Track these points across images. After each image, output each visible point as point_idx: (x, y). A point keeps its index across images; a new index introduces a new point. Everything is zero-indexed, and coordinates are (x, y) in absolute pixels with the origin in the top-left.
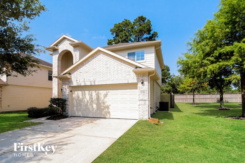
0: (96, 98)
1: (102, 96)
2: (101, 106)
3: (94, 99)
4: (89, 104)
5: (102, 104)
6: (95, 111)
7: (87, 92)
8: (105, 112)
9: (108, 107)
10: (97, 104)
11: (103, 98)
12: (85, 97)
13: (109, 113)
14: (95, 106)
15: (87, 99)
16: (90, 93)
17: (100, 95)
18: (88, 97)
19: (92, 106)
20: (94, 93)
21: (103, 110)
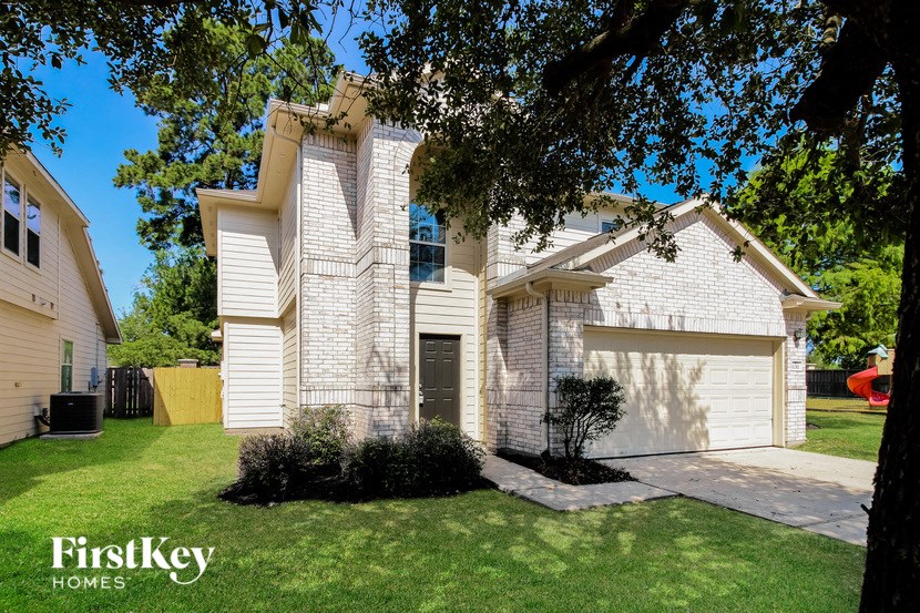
0: (665, 381)
1: (684, 377)
2: (682, 412)
3: (659, 386)
4: (642, 406)
5: (686, 406)
6: (665, 429)
7: (635, 357)
8: (695, 433)
9: (702, 416)
10: (669, 406)
11: (688, 381)
12: (630, 375)
13: (706, 434)
14: (663, 412)
15: (634, 385)
16: (648, 363)
17: (679, 371)
18: (638, 377)
19: (656, 414)
20: (660, 363)
21: (689, 424)
